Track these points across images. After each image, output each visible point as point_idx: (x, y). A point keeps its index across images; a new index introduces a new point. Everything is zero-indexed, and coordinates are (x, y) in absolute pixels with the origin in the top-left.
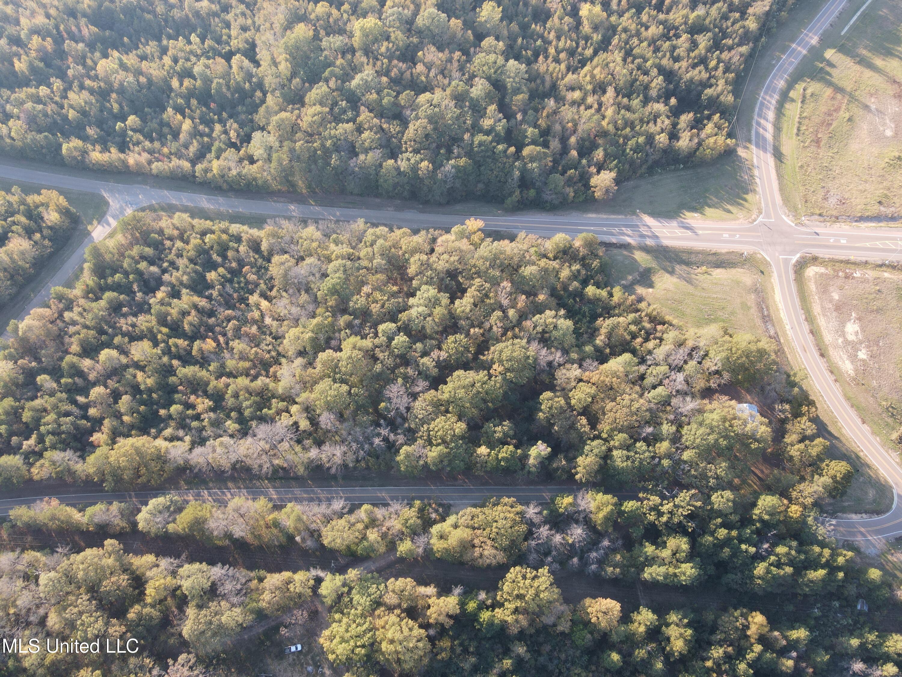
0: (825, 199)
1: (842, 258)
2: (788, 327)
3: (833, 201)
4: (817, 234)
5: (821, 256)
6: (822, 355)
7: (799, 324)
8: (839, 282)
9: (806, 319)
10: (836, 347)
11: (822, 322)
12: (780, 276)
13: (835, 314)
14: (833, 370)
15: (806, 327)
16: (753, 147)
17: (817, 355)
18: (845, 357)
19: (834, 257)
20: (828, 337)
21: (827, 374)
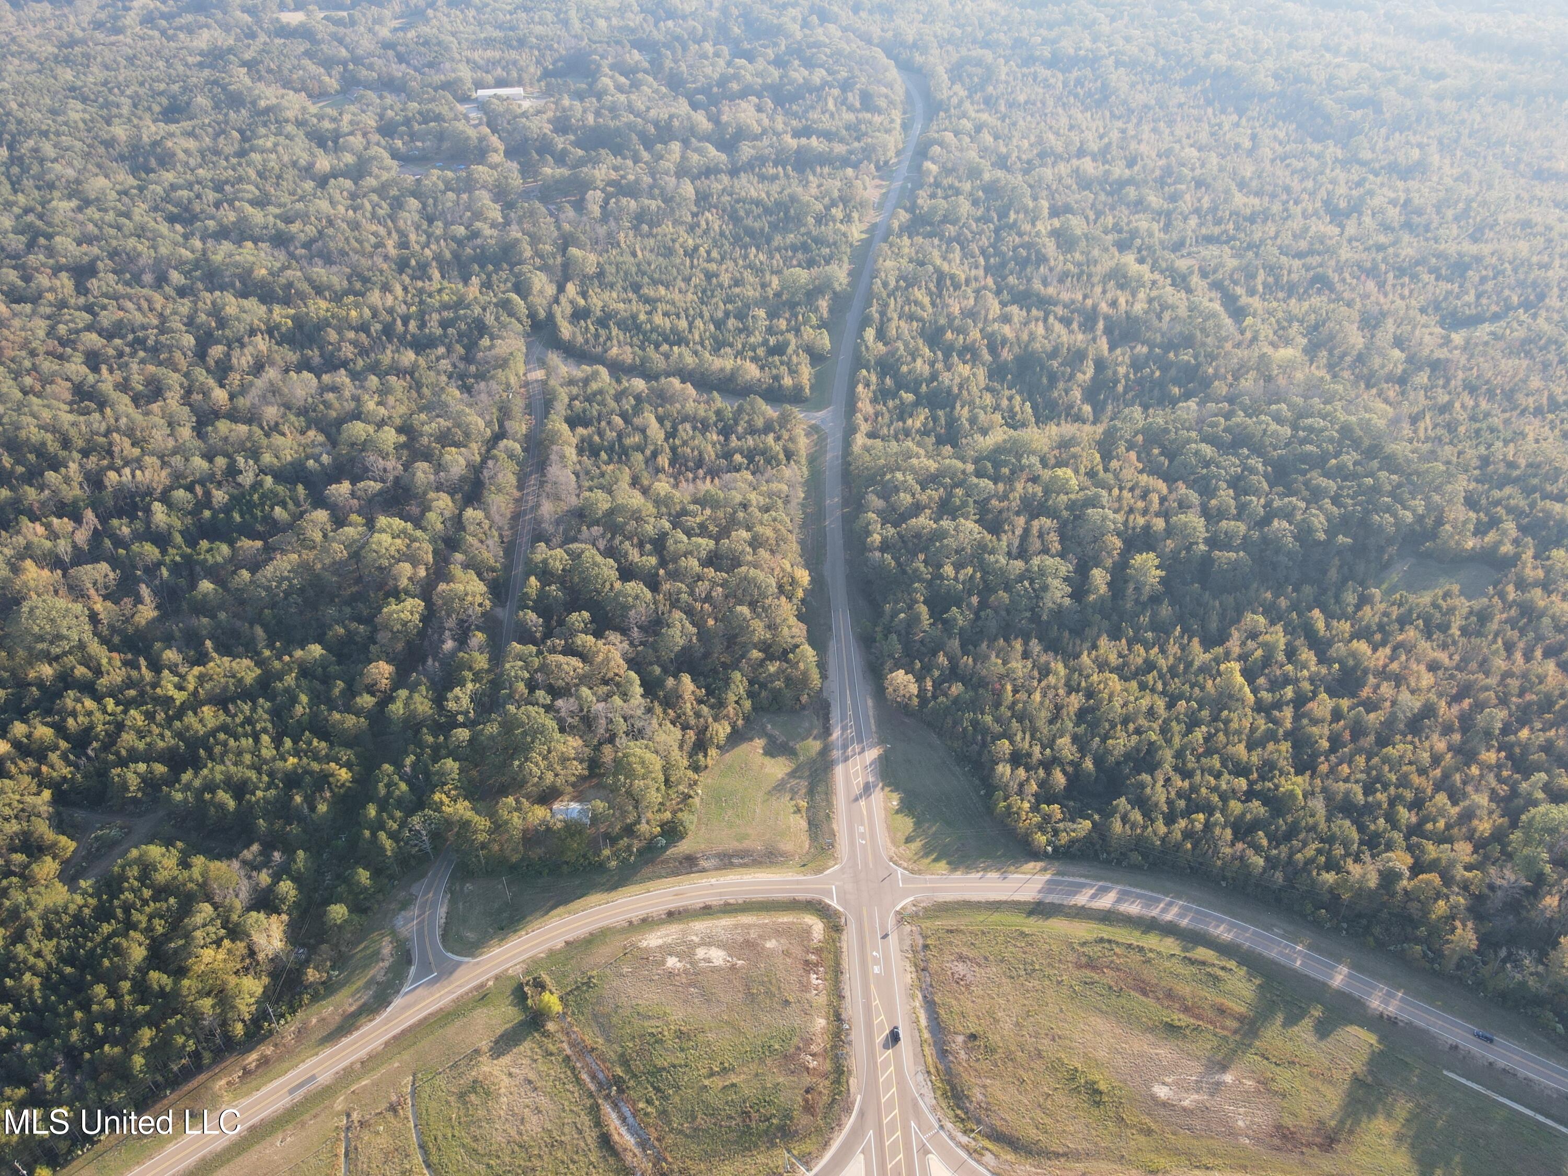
0: (961, 958)
1: (845, 965)
2: (713, 881)
3: (961, 968)
4: (885, 937)
5: (844, 937)
6: (670, 914)
7: (721, 894)
8: (797, 951)
9: (727, 904)
10: (684, 933)
11: (726, 922)
12: (798, 882)
13: (740, 939)
14: (647, 923)
15: (714, 901)
16: (1048, 876)
17: (672, 906)
18: (669, 940)
19: (845, 955)
20: (700, 926)
21: (642, 913)
